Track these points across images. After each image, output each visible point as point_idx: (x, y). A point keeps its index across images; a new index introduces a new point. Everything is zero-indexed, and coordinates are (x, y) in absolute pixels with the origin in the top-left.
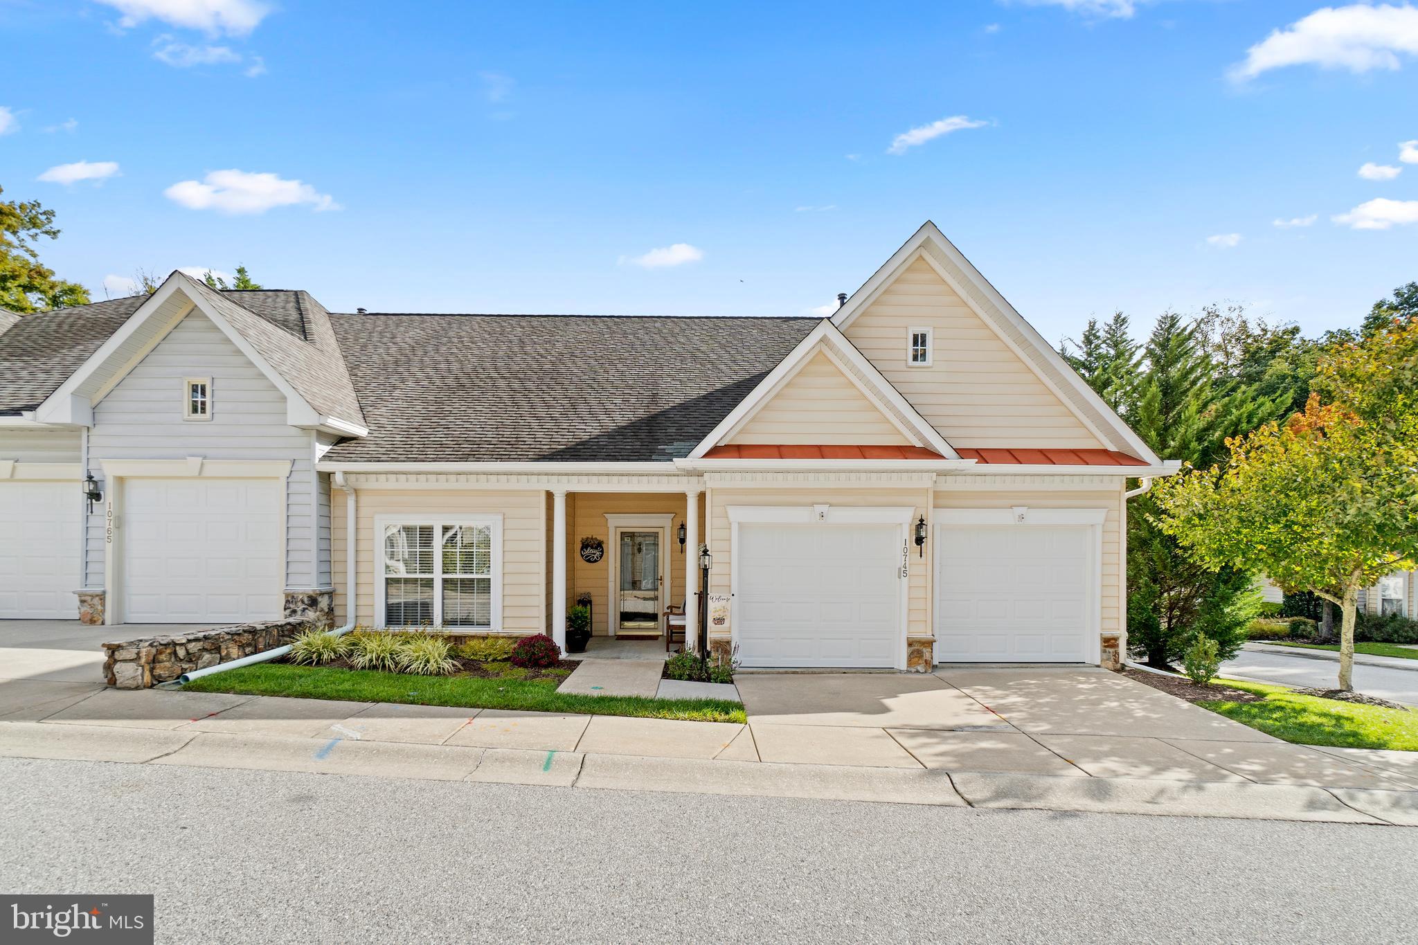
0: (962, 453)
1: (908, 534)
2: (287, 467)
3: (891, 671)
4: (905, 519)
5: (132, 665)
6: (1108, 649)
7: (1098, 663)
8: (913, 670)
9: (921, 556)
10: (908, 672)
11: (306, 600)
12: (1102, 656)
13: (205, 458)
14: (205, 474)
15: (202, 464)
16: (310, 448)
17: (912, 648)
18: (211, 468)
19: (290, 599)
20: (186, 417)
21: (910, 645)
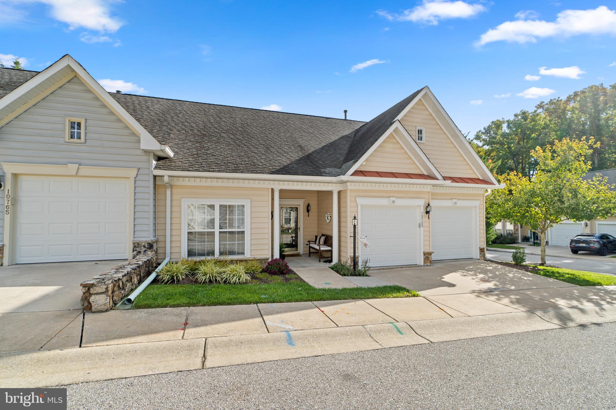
0: (445, 178)
1: (423, 210)
2: (135, 172)
3: (416, 266)
4: (422, 203)
5: (103, 296)
6: (482, 253)
7: (479, 258)
8: (426, 265)
9: (429, 219)
10: (424, 266)
11: (146, 245)
12: (480, 255)
13: (80, 165)
14: (79, 174)
15: (78, 168)
16: (149, 161)
17: (426, 256)
18: (84, 171)
19: (136, 246)
20: (67, 140)
21: (424, 255)
